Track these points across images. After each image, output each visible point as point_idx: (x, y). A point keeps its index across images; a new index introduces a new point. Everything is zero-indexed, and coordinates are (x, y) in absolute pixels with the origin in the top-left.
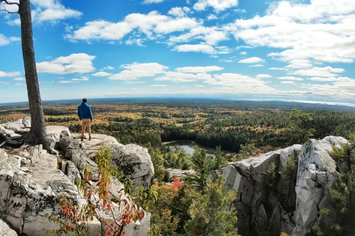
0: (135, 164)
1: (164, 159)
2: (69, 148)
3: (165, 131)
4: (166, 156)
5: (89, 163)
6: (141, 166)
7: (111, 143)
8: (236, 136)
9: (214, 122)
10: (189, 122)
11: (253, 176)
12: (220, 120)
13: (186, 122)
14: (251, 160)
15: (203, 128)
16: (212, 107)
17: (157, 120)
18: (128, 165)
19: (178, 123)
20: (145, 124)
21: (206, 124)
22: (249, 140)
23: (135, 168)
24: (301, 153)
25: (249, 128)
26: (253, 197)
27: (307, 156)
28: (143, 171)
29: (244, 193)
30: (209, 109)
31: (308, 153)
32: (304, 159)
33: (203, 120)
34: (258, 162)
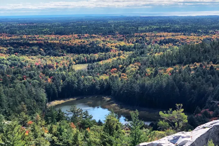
1: (50, 135)
3: (54, 79)
4: (55, 130)
8: (187, 84)
9: (145, 58)
10: (99, 60)
12: (156, 55)
13: (94, 61)
14: (178, 138)
15: (124, 71)
16: (142, 32)
17: (37, 60)
19: (79, 63)
20: (13, 69)
21: (130, 63)
22: (211, 88)
25: (212, 68)
30: (136, 34)
33: (125, 56)
34: (189, 139)
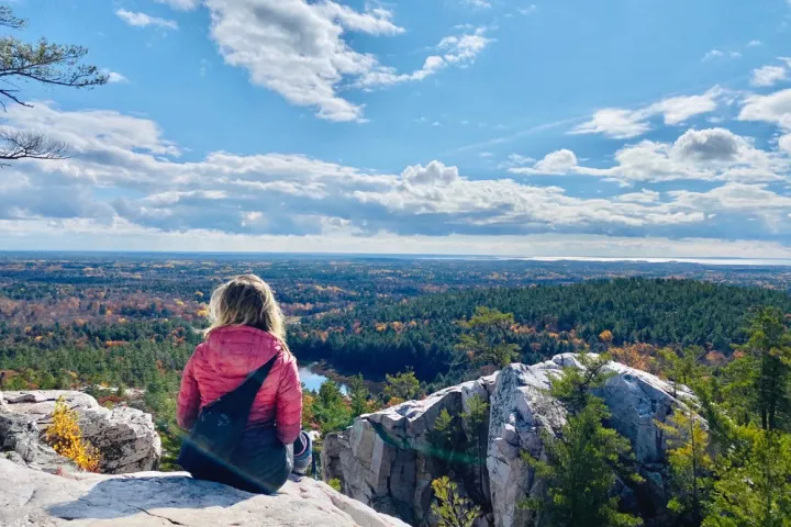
0: (124, 442)
2: (11, 432)
5: (42, 450)
6: (137, 444)
7: (85, 408)
11: (409, 440)
14: (407, 408)
18: (112, 446)
23: (126, 449)
24: (496, 390)
26: (415, 485)
27: (504, 397)
28: (139, 452)
29: (395, 477)
31: (506, 390)
32: (499, 402)
34: (420, 409)
